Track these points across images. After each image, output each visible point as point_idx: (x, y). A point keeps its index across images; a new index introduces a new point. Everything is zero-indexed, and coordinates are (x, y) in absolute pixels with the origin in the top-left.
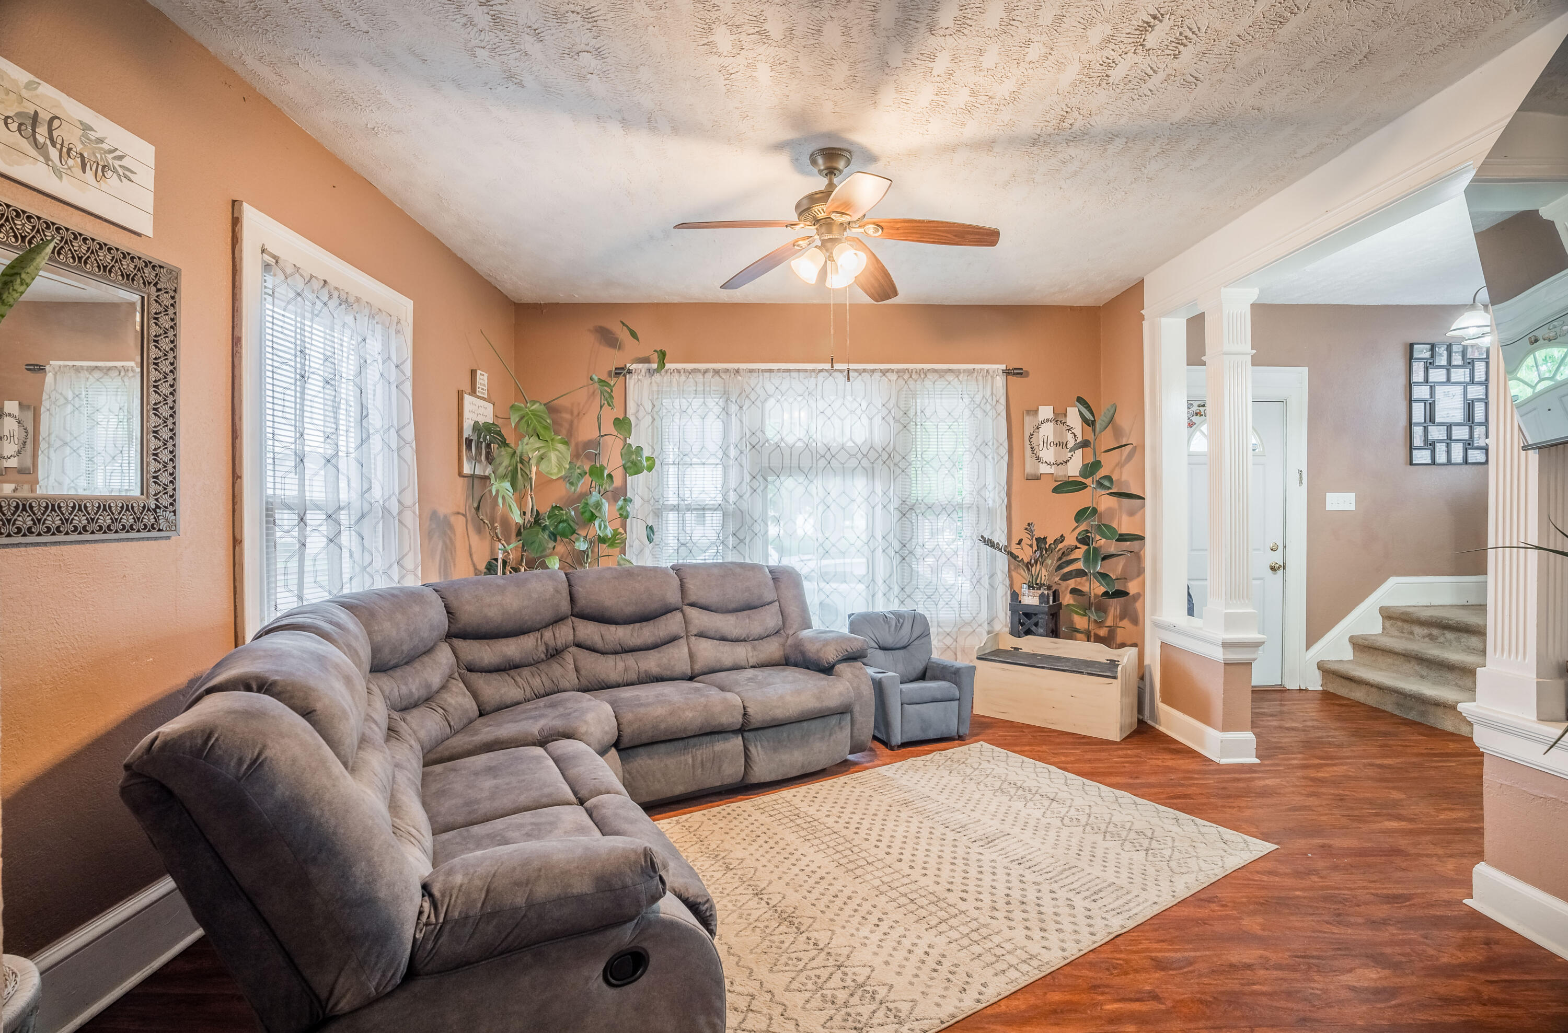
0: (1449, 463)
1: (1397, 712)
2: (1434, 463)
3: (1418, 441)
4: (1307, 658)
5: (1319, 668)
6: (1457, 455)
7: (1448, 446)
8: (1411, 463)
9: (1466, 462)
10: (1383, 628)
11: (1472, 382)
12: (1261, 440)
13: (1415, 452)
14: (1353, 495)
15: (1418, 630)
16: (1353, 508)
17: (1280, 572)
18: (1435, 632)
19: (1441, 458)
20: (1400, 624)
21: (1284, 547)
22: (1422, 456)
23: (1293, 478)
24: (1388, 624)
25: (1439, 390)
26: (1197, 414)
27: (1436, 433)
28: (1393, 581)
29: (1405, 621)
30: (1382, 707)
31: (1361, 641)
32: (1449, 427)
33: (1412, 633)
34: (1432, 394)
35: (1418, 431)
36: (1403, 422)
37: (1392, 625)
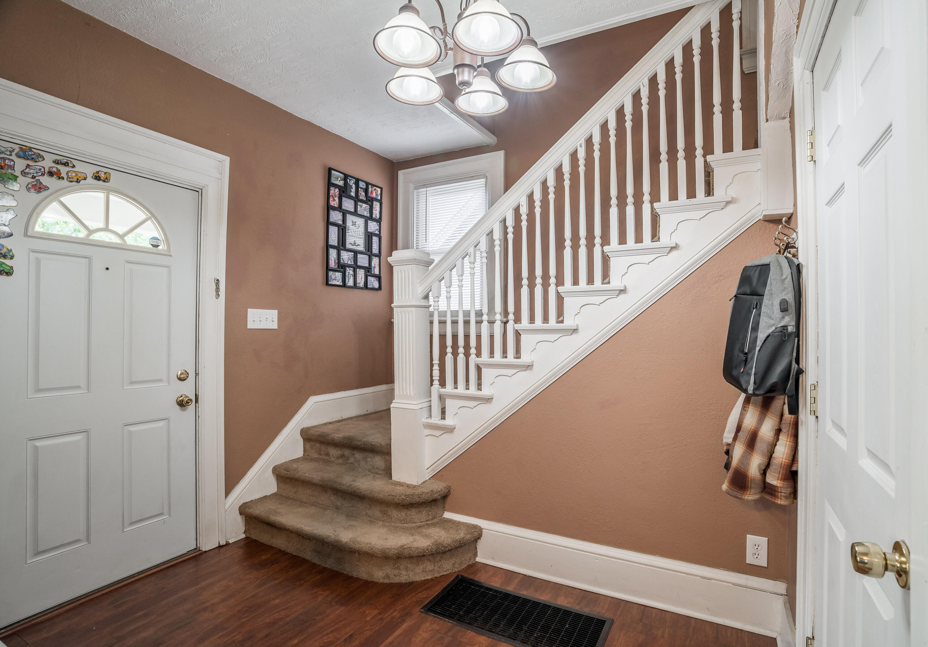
0: (355, 286)
1: (316, 561)
2: (344, 285)
3: (332, 264)
4: (227, 505)
5: (241, 513)
6: (361, 281)
7: (355, 272)
8: (327, 284)
9: (366, 286)
10: (304, 451)
11: (371, 218)
12: (165, 235)
13: (331, 273)
14: (275, 312)
15: (334, 452)
16: (275, 326)
17: (192, 406)
18: (347, 452)
19: (350, 283)
20: (318, 445)
21: (197, 374)
22: (336, 278)
23: (208, 288)
24: (308, 445)
25: (350, 218)
26: (51, 174)
27: (346, 257)
28: (313, 400)
29: (322, 443)
30: (302, 555)
31: (284, 472)
32: (356, 253)
33: (327, 454)
34: (344, 220)
35: (333, 253)
36: (321, 243)
37: (311, 447)
